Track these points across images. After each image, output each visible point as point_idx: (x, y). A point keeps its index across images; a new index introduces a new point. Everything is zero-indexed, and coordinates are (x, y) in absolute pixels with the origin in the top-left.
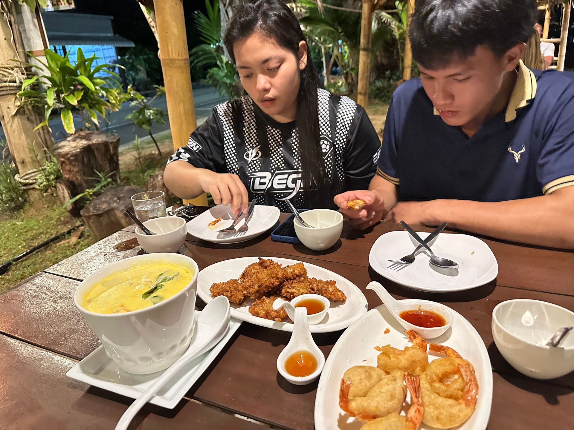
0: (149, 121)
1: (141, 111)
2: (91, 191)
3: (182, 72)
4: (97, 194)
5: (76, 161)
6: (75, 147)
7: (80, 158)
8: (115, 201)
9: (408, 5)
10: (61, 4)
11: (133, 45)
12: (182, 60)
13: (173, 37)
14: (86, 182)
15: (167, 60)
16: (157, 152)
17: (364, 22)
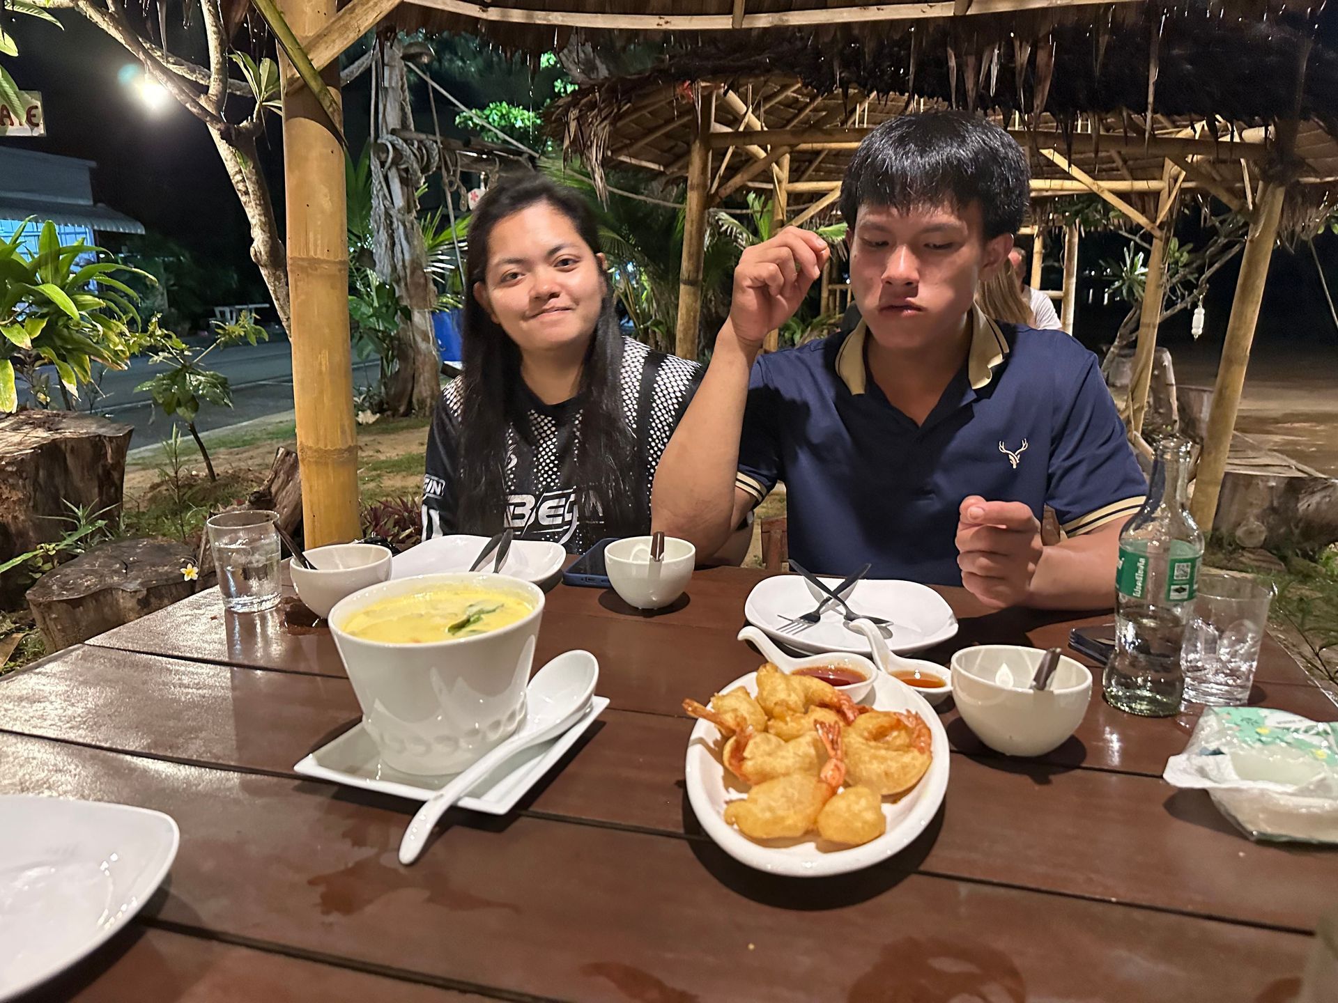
0: (193, 401)
1: (177, 376)
2: (52, 548)
3: (333, 287)
4: (66, 557)
5: (21, 477)
6: (20, 443)
7: (30, 468)
8: (117, 572)
9: (774, 203)
10: (12, 124)
11: (141, 231)
12: (335, 262)
13: (319, 216)
14: (38, 527)
15: (303, 259)
16: (204, 473)
17: (689, 228)
